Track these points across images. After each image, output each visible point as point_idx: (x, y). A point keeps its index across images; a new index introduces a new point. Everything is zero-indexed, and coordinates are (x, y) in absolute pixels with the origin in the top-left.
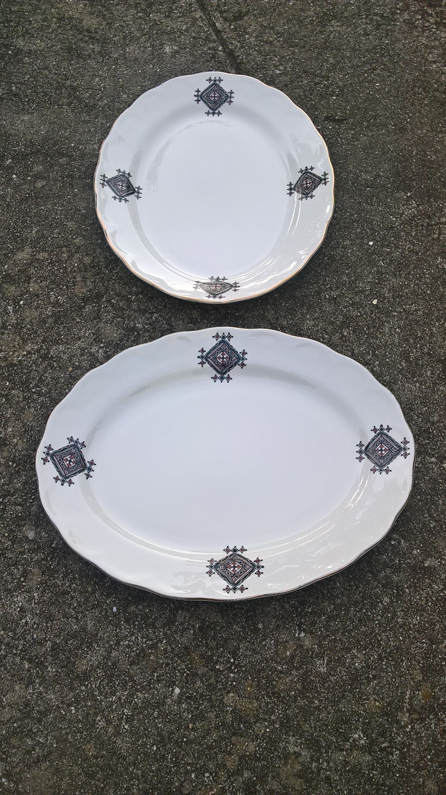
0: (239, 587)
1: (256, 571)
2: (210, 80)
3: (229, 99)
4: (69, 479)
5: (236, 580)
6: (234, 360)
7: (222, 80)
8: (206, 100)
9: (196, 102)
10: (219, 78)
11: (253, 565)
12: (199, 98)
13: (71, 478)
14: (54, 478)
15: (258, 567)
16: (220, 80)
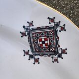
3: (56, 57)
6: (52, 51)
7: (65, 30)
8: (32, 40)
9: (21, 35)
10: (64, 25)
12: (26, 33)
16: (63, 29)
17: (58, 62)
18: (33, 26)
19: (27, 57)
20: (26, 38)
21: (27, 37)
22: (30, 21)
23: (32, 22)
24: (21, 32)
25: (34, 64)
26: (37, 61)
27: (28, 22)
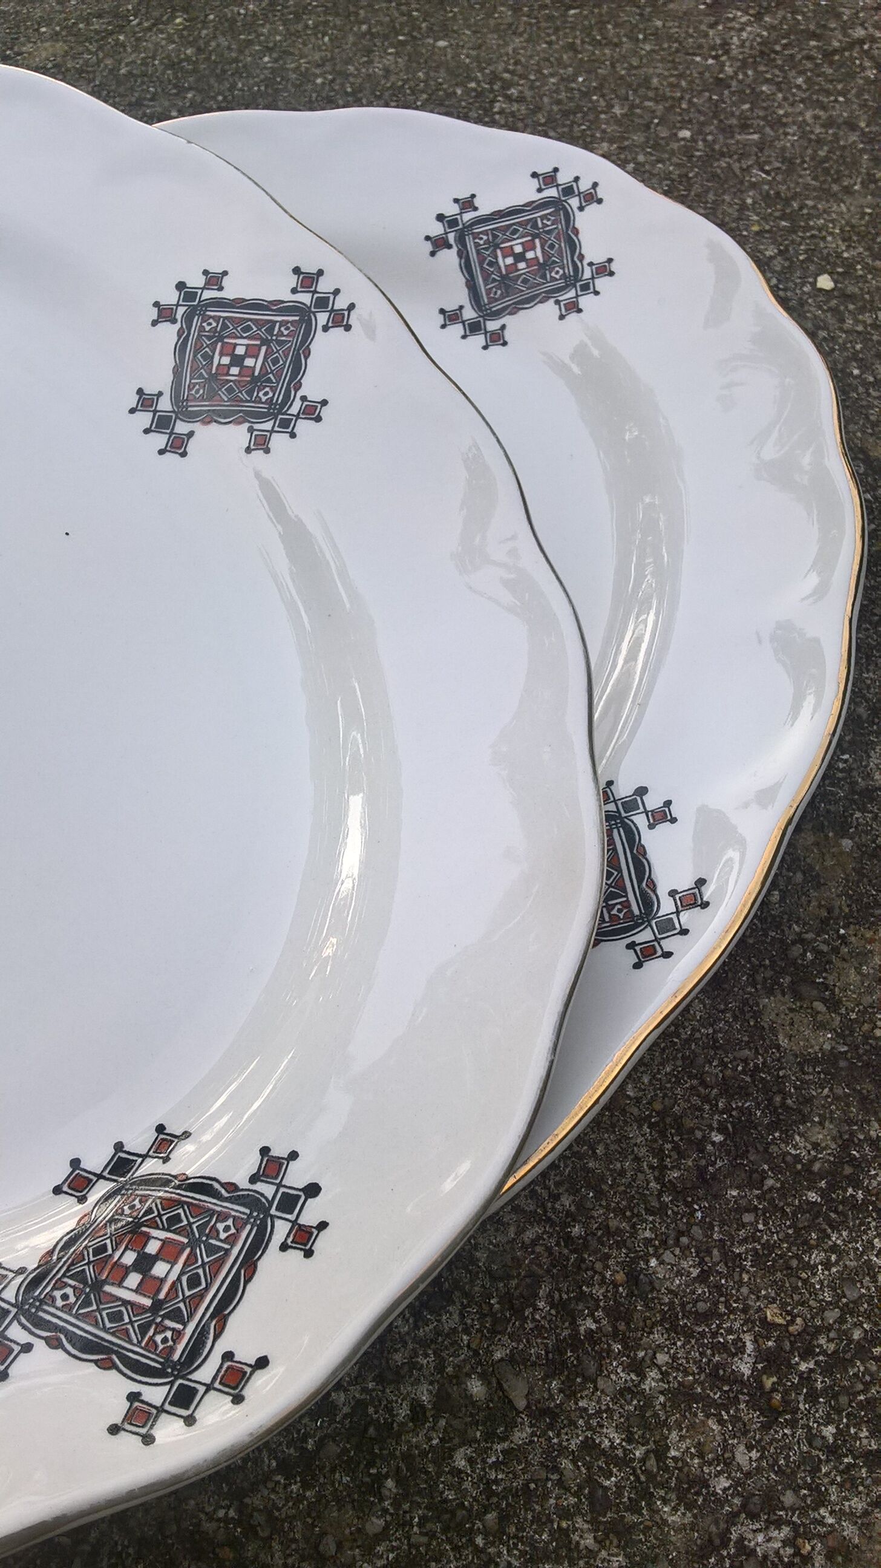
0: (205, 1373)
1: (281, 1230)
2: (549, 179)
4: (179, 317)
5: (178, 1335)
9: (428, 247)
10: (595, 185)
11: (253, 1201)
13: (178, 326)
14: (225, 273)
15: (289, 1203)
16: (591, 198)
17: (580, 312)
18: (476, 209)
19: (457, 330)
21: (455, 250)
22: (463, 195)
23: (473, 196)
24: (427, 238)
25: (486, 350)
26: (496, 339)
27: (456, 200)
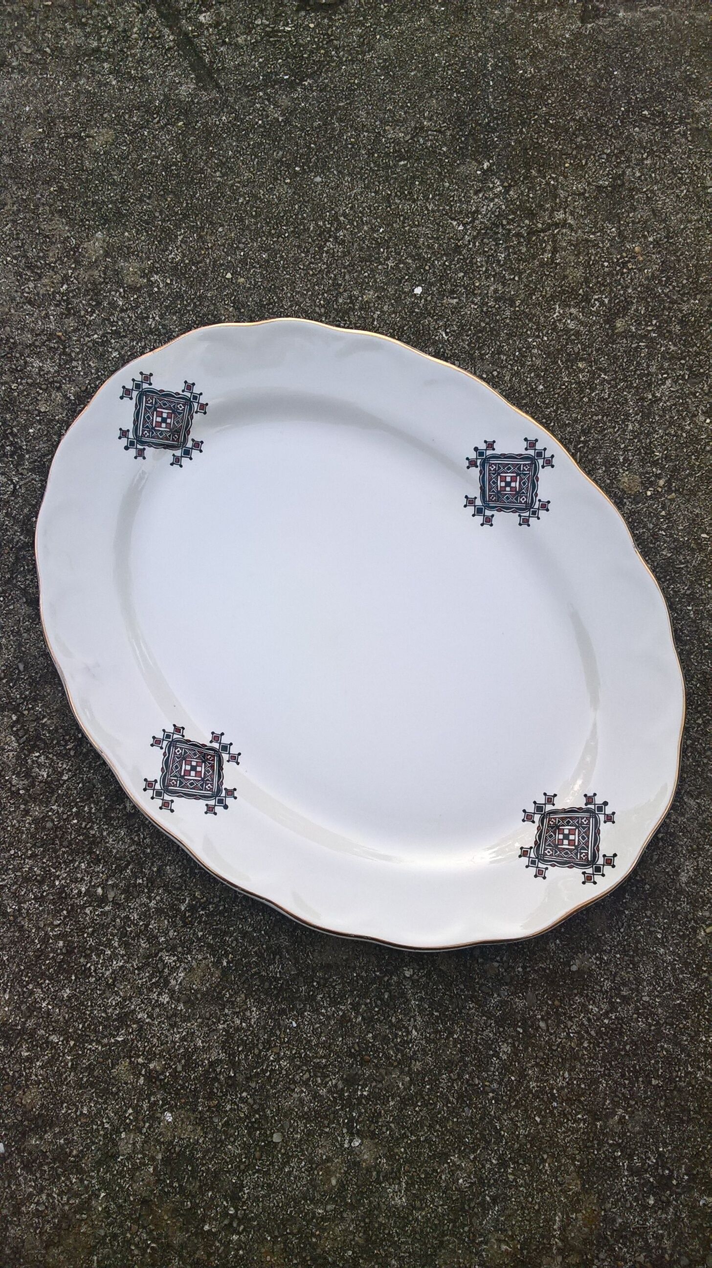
17: (174, 725)
19: (471, 510)
20: (475, 472)
21: (479, 469)
22: (490, 440)
23: (494, 442)
24: (467, 459)
25: (482, 525)
26: (488, 521)
27: (486, 442)
